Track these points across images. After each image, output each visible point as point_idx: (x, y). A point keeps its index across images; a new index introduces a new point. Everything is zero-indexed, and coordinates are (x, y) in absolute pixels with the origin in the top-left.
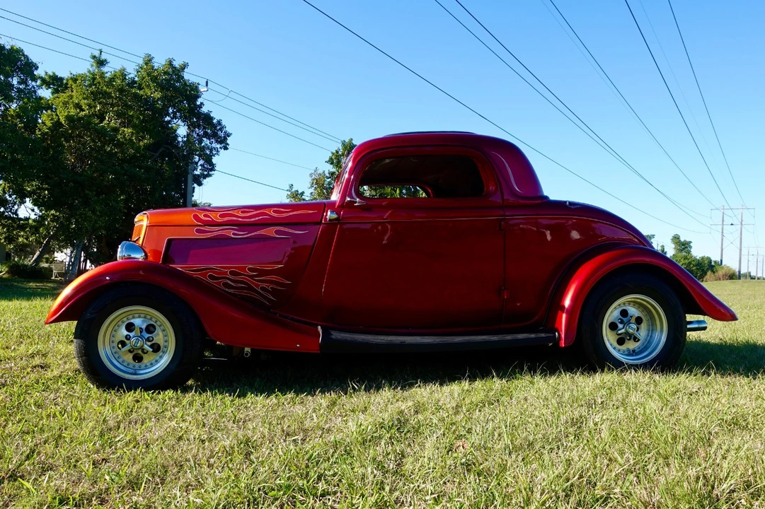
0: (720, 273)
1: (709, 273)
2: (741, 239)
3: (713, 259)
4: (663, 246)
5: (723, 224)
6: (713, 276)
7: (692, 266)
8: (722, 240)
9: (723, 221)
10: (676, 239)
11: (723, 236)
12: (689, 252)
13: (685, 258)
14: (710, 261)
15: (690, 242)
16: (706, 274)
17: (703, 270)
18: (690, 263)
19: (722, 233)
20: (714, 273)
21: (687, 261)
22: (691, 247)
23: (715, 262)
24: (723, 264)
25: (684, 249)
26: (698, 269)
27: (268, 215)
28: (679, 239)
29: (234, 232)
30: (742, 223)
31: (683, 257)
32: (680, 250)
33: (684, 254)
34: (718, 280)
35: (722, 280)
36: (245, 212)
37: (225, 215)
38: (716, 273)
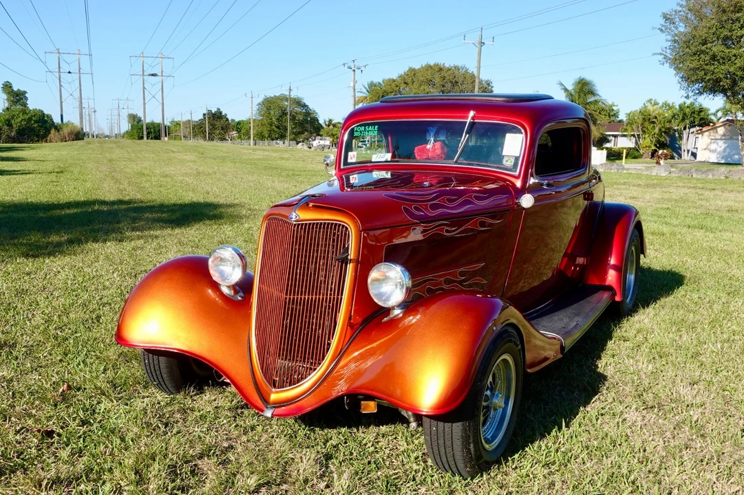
0: (66, 131)
1: (52, 132)
2: (80, 90)
5: (59, 72)
6: (57, 134)
7: (33, 122)
8: (60, 91)
9: (59, 67)
10: (7, 87)
11: (61, 85)
12: (25, 105)
15: (25, 92)
16: (48, 133)
17: (45, 128)
18: (30, 119)
19: (60, 82)
20: (59, 131)
21: (26, 117)
22: (26, 99)
25: (18, 101)
26: (40, 126)
27: (473, 203)
28: (11, 87)
29: (447, 228)
30: (79, 71)
31: (20, 112)
32: (15, 103)
33: (19, 107)
34: (64, 140)
35: (67, 139)
36: (450, 201)
37: (434, 207)
38: (60, 132)
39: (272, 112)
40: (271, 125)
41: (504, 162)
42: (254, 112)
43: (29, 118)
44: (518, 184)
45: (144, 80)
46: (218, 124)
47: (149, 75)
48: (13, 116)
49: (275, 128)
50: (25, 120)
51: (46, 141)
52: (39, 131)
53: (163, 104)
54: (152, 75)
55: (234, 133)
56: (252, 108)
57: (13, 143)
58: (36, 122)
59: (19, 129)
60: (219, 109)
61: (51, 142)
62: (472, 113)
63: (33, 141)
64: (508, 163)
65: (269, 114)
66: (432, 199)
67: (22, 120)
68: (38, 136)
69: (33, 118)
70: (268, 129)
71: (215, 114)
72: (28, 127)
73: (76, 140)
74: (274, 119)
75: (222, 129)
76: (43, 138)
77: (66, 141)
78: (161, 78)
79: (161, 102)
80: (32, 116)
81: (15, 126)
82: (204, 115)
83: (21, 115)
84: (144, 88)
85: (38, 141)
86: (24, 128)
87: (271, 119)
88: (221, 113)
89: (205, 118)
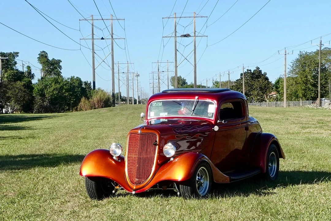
0: (95, 98)
1: (83, 99)
2: (113, 56)
3: (83, 80)
4: (29, 67)
5: (93, 38)
6: (87, 102)
7: (64, 91)
8: (93, 57)
9: (93, 34)
10: (43, 57)
11: (94, 53)
12: (59, 74)
13: (56, 82)
14: (80, 82)
15: (60, 61)
16: (79, 101)
17: (76, 96)
18: (62, 88)
19: (93, 50)
20: (88, 99)
21: (58, 86)
22: (60, 67)
23: (86, 83)
24: (97, 88)
25: (53, 70)
26: (71, 95)
27: (196, 129)
28: (46, 57)
29: (187, 136)
30: (112, 37)
31: (53, 81)
32: (49, 72)
33: (53, 76)
34: (93, 107)
35: (97, 106)
36: (188, 128)
37: (183, 129)
38: (90, 100)
39: (307, 69)
40: (306, 84)
41: (209, 115)
42: (288, 70)
43: (60, 88)
44: (213, 122)
45: (176, 42)
46: (256, 84)
47: (182, 36)
48: (47, 85)
49: (310, 87)
50: (57, 88)
51: (76, 110)
52: (70, 100)
53: (195, 65)
54: (185, 36)
55: (274, 94)
56: (285, 65)
57: (45, 113)
58: (67, 91)
59: (51, 99)
60: (258, 68)
61: (81, 110)
62: (197, 97)
63: (64, 110)
64: (210, 115)
65: (304, 71)
66: (182, 127)
67: (54, 89)
68: (69, 105)
69: (65, 86)
70: (303, 88)
71: (253, 74)
72: (60, 96)
73: (105, 107)
74: (309, 77)
75: (261, 89)
76: (73, 107)
77: (95, 108)
78: (193, 38)
79: (193, 64)
80: (64, 85)
81: (47, 96)
82: (242, 75)
83: (53, 84)
84: (176, 50)
85: (69, 110)
86: (55, 97)
87: (306, 77)
88: (260, 72)
89: (242, 78)
